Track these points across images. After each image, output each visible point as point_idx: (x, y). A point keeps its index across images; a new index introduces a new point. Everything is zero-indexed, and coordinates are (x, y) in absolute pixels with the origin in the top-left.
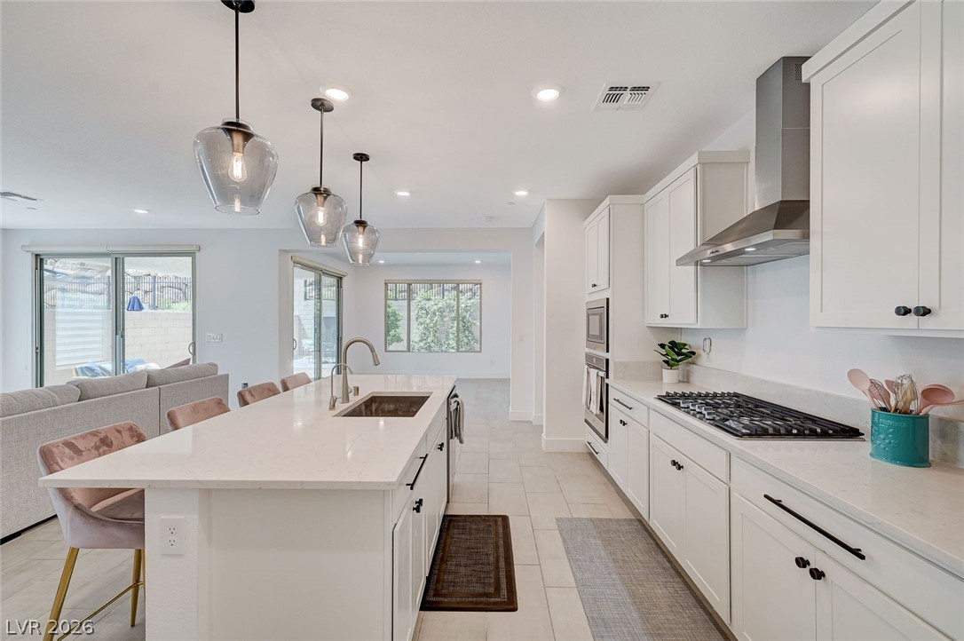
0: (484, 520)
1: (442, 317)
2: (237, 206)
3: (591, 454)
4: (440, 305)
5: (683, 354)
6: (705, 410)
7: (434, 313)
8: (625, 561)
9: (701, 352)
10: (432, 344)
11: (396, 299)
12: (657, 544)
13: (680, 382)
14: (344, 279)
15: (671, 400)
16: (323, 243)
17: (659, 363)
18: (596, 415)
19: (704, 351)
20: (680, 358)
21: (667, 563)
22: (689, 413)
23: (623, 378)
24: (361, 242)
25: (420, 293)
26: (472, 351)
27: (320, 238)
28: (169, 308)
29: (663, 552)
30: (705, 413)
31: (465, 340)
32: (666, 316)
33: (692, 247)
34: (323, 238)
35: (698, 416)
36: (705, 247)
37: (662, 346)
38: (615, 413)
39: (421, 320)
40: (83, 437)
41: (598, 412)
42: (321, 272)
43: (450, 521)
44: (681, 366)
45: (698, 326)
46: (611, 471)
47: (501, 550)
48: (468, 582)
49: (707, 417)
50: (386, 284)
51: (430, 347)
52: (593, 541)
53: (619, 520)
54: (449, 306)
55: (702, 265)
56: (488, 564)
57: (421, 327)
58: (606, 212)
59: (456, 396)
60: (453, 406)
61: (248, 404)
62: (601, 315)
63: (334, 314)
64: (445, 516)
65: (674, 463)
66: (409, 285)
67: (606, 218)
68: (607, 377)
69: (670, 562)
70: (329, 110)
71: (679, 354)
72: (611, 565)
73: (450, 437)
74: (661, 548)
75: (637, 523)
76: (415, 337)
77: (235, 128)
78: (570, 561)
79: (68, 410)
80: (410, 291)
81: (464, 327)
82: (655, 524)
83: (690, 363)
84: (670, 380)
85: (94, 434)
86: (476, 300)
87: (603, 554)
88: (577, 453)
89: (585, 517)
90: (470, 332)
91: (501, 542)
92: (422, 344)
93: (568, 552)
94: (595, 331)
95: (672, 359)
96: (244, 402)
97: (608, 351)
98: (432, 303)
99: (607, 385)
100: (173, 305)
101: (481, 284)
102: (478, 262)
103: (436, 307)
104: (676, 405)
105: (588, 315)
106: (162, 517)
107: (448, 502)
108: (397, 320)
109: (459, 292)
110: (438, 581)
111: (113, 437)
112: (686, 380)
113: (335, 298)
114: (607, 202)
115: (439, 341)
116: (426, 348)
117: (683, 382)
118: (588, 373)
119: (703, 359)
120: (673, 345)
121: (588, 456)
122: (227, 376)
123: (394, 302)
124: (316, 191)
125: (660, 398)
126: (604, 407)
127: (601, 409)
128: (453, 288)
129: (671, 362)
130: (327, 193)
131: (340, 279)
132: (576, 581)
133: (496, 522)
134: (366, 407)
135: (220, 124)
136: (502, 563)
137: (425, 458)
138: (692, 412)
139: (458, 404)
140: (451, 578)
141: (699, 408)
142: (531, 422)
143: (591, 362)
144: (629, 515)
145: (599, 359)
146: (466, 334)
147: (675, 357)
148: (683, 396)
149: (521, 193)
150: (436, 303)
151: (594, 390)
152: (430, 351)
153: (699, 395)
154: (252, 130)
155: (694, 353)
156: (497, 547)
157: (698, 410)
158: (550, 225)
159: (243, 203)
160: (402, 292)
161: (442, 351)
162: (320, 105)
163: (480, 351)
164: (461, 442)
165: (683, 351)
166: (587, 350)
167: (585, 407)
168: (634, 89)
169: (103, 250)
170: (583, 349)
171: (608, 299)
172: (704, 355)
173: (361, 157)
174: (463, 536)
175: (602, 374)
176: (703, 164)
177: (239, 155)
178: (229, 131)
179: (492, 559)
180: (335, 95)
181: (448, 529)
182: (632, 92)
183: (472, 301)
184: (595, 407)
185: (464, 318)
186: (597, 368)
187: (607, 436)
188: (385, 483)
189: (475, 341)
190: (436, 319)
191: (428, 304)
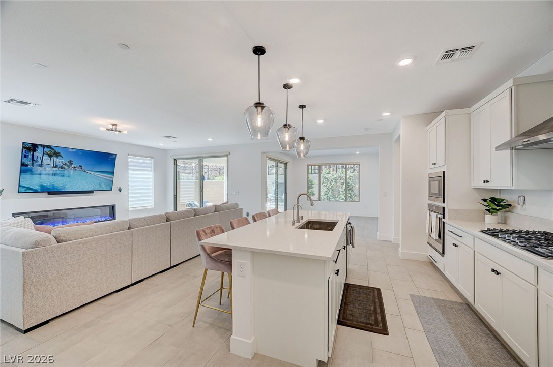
0: (367, 289)
1: (336, 182)
2: (259, 137)
3: (432, 263)
4: (335, 176)
5: (502, 206)
6: (518, 240)
7: (332, 181)
8: (456, 324)
9: (516, 205)
10: (331, 197)
11: (312, 174)
12: (481, 320)
13: (498, 223)
14: (288, 164)
15: (493, 233)
16: (288, 149)
17: (482, 210)
18: (436, 240)
19: (519, 204)
20: (498, 208)
21: (488, 331)
22: (505, 241)
23: (455, 219)
24: (302, 147)
25: (324, 170)
26: (353, 201)
27: (286, 147)
28: (214, 179)
29: (485, 325)
30: (518, 242)
31: (349, 195)
32: (487, 182)
33: (508, 138)
34: (288, 147)
35: (513, 243)
36: (518, 138)
37: (485, 200)
38: (449, 239)
39: (325, 184)
40: (207, 228)
41: (437, 238)
42: (278, 161)
43: (348, 286)
44: (500, 213)
45: (513, 188)
46: (447, 274)
47: (378, 304)
48: (360, 316)
49: (519, 244)
50: (308, 166)
51: (329, 198)
52: (434, 310)
53: (453, 302)
54: (340, 177)
55: (516, 149)
56: (371, 310)
57: (325, 188)
58: (443, 120)
59: (350, 223)
60: (349, 228)
61: (256, 221)
62: (439, 181)
63: (283, 182)
64: (346, 284)
65: (493, 271)
66: (320, 166)
67: (443, 124)
68: (444, 218)
69: (490, 331)
70: (290, 88)
71: (498, 206)
72: (448, 325)
73: (348, 244)
74: (483, 322)
75: (466, 306)
76: (322, 194)
77: (259, 105)
78: (419, 318)
79: (192, 219)
80: (319, 169)
81: (349, 188)
82: (479, 307)
83: (507, 212)
84: (491, 221)
85: (210, 228)
86: (356, 173)
87: (441, 318)
88: (422, 261)
89: (429, 296)
90: (352, 191)
91: (377, 301)
92: (325, 197)
93: (418, 313)
94: (435, 190)
95: (493, 209)
96: (255, 220)
97: (444, 202)
98: (331, 175)
99: (444, 223)
100: (215, 178)
101: (359, 164)
102: (358, 153)
103: (333, 178)
104: (495, 236)
105: (430, 182)
106: (238, 261)
107: (347, 277)
108: (312, 184)
109: (346, 169)
110: (344, 313)
111: (215, 229)
112: (505, 222)
113: (284, 173)
114: (443, 114)
115: (334, 195)
116: (327, 199)
117: (502, 223)
118: (430, 215)
119: (518, 209)
120: (493, 200)
121: (430, 264)
122: (242, 209)
124: (285, 126)
125: (483, 231)
126: (441, 235)
127: (439, 236)
128: (343, 167)
129: (492, 210)
130: (290, 126)
131: (286, 164)
132: (424, 328)
133: (374, 291)
134: (307, 226)
135: (253, 105)
136: (378, 311)
137: (340, 251)
138: (507, 241)
139: (352, 227)
140: (351, 312)
141: (513, 238)
142: (391, 242)
143: (431, 208)
144: (459, 300)
145: (437, 207)
146: (349, 192)
147: (495, 207)
148: (501, 231)
149: (386, 114)
150: (333, 175)
151: (434, 225)
152: (330, 201)
153: (514, 232)
154: (265, 104)
155: (510, 205)
156: (375, 303)
157: (513, 240)
158: (403, 130)
159: (262, 135)
160: (315, 169)
161: (336, 201)
162: (287, 87)
163: (359, 201)
164: (353, 247)
165: (501, 203)
166: (429, 202)
167: (428, 235)
168: (463, 49)
169: (196, 156)
170: (426, 201)
171: (444, 172)
172: (519, 207)
173: (302, 107)
174: (356, 295)
175: (440, 216)
176: (517, 86)
177: (260, 116)
178: (256, 107)
179: (372, 308)
180: (294, 81)
181: (347, 289)
182: (462, 51)
183: (353, 174)
184: (435, 235)
185: (349, 183)
186: (436, 212)
187: (443, 253)
188: (326, 257)
189: (355, 196)
190: (333, 183)
191: (328, 176)
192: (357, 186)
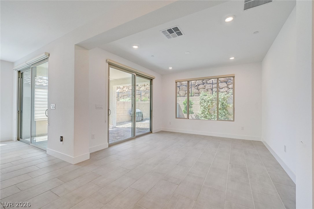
1: (212, 103)
4: (211, 98)
7: (208, 101)
10: (207, 115)
14: (153, 80)
31: (224, 114)
39: (202, 104)
50: (176, 82)
51: (206, 116)
57: (202, 108)
66: (188, 82)
76: (200, 112)
90: (226, 110)
92: (202, 115)
98: (207, 97)
103: (209, 99)
108: (192, 105)
115: (210, 114)
116: (204, 117)
123: (191, 97)
131: (151, 80)
150: (209, 97)
163: (234, 121)
183: (227, 95)
185: (223, 103)
189: (230, 114)
190: (209, 104)
191: (205, 98)
192: (231, 106)
